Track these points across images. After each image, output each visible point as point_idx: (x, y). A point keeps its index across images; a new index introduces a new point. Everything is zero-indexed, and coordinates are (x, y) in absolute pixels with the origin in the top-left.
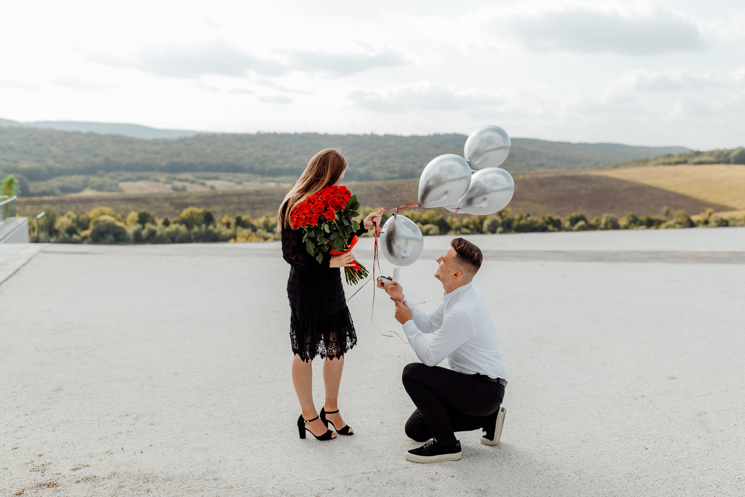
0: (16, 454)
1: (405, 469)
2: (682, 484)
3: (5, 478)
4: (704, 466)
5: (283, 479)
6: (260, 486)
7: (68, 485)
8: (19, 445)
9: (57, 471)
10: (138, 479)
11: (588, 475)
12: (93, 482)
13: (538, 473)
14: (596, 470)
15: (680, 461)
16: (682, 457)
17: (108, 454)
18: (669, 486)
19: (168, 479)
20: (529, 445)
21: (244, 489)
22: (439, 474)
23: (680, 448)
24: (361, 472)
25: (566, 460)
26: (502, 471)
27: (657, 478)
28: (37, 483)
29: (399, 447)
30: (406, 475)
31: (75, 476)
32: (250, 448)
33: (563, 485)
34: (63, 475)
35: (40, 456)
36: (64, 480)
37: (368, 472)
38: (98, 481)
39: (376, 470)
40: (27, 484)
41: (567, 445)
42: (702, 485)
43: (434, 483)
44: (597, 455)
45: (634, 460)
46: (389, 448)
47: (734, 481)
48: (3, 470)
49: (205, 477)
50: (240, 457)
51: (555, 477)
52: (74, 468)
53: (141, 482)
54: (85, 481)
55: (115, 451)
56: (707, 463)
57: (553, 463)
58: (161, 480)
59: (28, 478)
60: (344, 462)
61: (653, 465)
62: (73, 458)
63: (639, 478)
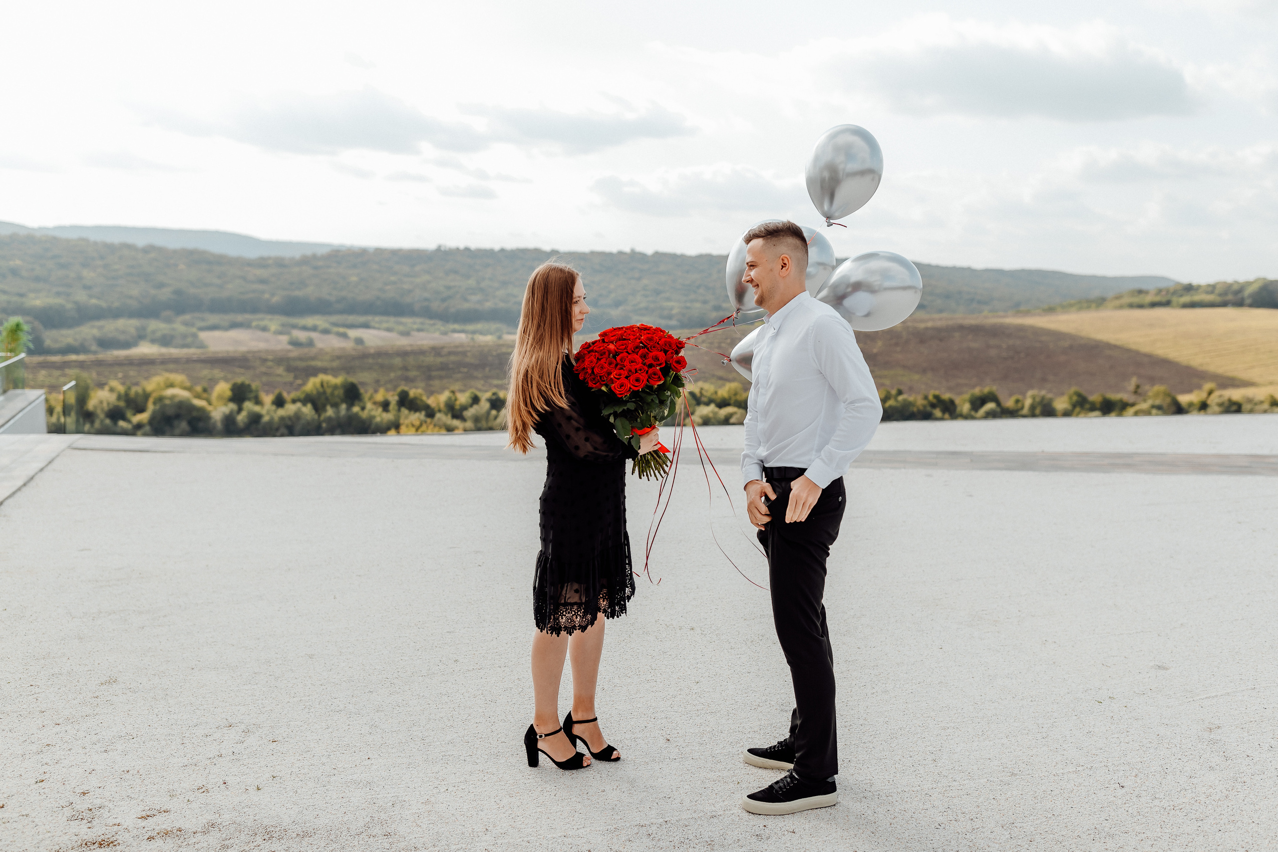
0: (43, 791)
1: (712, 819)
2: (1184, 846)
3: (24, 831)
4: (1222, 816)
5: (504, 835)
6: (464, 846)
7: (135, 844)
8: (47, 776)
9: (113, 820)
10: (254, 834)
11: (1025, 830)
12: (177, 838)
13: (939, 827)
14: (1038, 822)
15: (1180, 807)
16: (1184, 801)
17: (201, 791)
18: (1164, 849)
19: (305, 835)
20: (922, 779)
22: (770, 827)
23: (1179, 785)
24: (636, 823)
25: (985, 804)
26: (877, 823)
27: (1143, 836)
28: (80, 841)
29: (699, 782)
30: (714, 829)
31: (146, 829)
32: (443, 783)
33: (982, 846)
34: (125, 827)
35: (84, 794)
36: (127, 835)
37: (647, 823)
38: (186, 837)
39: (662, 820)
40: (64, 842)
41: (986, 780)
42: (1220, 848)
43: (761, 843)
44: (1039, 798)
45: (1101, 806)
46: (682, 783)
47: (1274, 841)
48: (21, 817)
49: (369, 831)
50: (427, 797)
51: (967, 833)
52: (144, 814)
53: (259, 840)
54: (164, 838)
55: (213, 786)
56: (1226, 811)
57: (964, 810)
58: (294, 835)
59: (64, 832)
60: (606, 807)
61: (1135, 814)
62: (141, 798)
63: (1112, 836)
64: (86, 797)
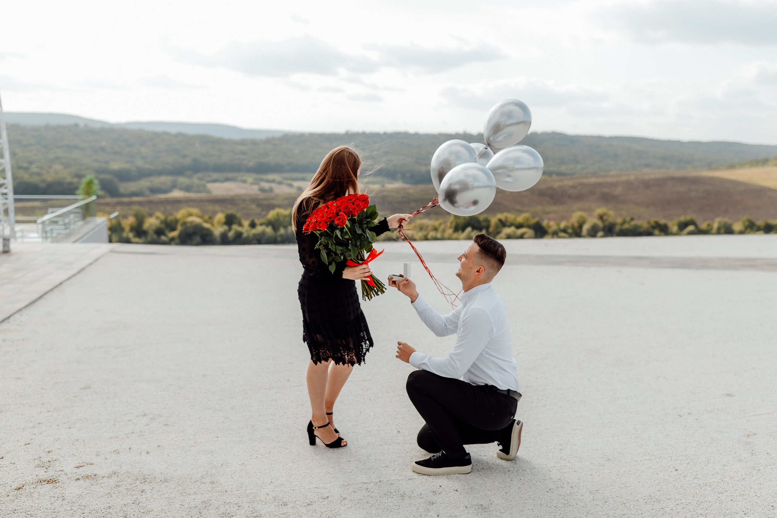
0: (27, 449)
1: (409, 481)
2: (705, 509)
3: (10, 472)
4: (737, 491)
5: (280, 486)
6: (254, 491)
7: (67, 482)
8: (33, 441)
9: (60, 468)
10: (136, 479)
11: (604, 495)
12: (92, 480)
13: (549, 491)
14: (614, 490)
15: (710, 484)
16: (714, 480)
17: (115, 453)
18: (690, 511)
19: (166, 481)
20: (549, 461)
21: (237, 494)
22: (443, 487)
23: (714, 470)
24: (361, 481)
25: (584, 478)
26: (511, 487)
27: (679, 502)
28: (38, 479)
30: (408, 487)
31: (77, 474)
32: (256, 453)
33: (572, 504)
34: (65, 472)
35: (49, 452)
36: (65, 477)
37: (369, 481)
38: (97, 479)
39: (378, 480)
40: (29, 480)
41: (589, 463)
42: (727, 512)
43: (435, 496)
44: (620, 475)
45: (658, 482)
46: (398, 458)
47: (766, 508)
48: (11, 464)
49: (202, 480)
50: (244, 461)
51: (566, 496)
52: (78, 465)
53: (138, 482)
54: (85, 479)
55: (123, 450)
56: (740, 488)
57: (569, 481)
58: (159, 481)
59: (31, 473)
61: (679, 488)
62: (80, 456)
63: (659, 501)
64: (50, 454)
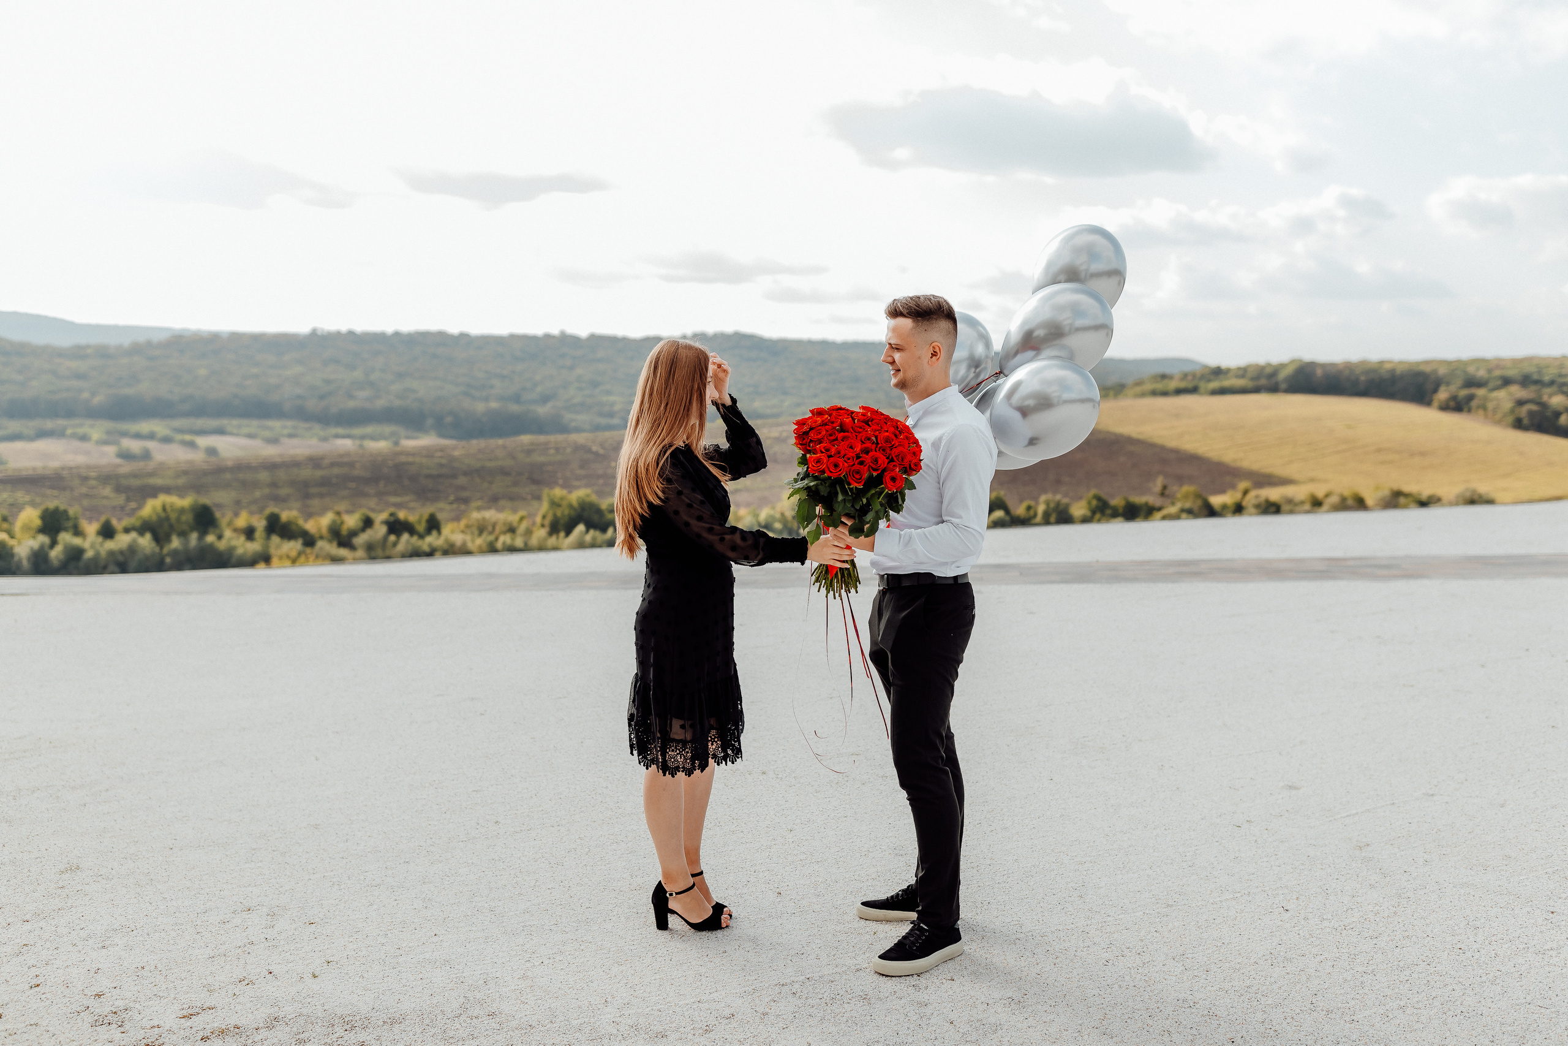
0: (44, 996)
1: (858, 972)
4: (1395, 932)
5: (628, 1006)
6: (585, 1020)
8: (41, 979)
9: (149, 1022)
10: (331, 1025)
11: (1197, 961)
12: (237, 1036)
13: (1107, 963)
14: (1210, 951)
15: (1351, 927)
16: (1353, 920)
17: (244, 983)
19: (393, 1022)
20: (1073, 917)
21: (557, 1029)
23: (1344, 905)
24: (774, 983)
25: (1148, 938)
27: (1322, 958)
29: (830, 935)
30: (864, 983)
31: (195, 1029)
32: (535, 956)
34: (167, 1028)
35: (99, 996)
37: (788, 981)
38: (247, 1034)
39: (802, 977)
41: (1141, 913)
42: (1401, 964)
45: (1270, 931)
46: (810, 938)
48: (29, 1027)
49: (468, 1012)
50: (523, 972)
52: (185, 1013)
53: (340, 1031)
54: (221, 1037)
55: (257, 977)
56: (1398, 927)
57: (1128, 945)
58: (380, 1023)
60: (734, 968)
61: (1308, 937)
62: (172, 996)
63: (1290, 960)
64: (103, 999)
